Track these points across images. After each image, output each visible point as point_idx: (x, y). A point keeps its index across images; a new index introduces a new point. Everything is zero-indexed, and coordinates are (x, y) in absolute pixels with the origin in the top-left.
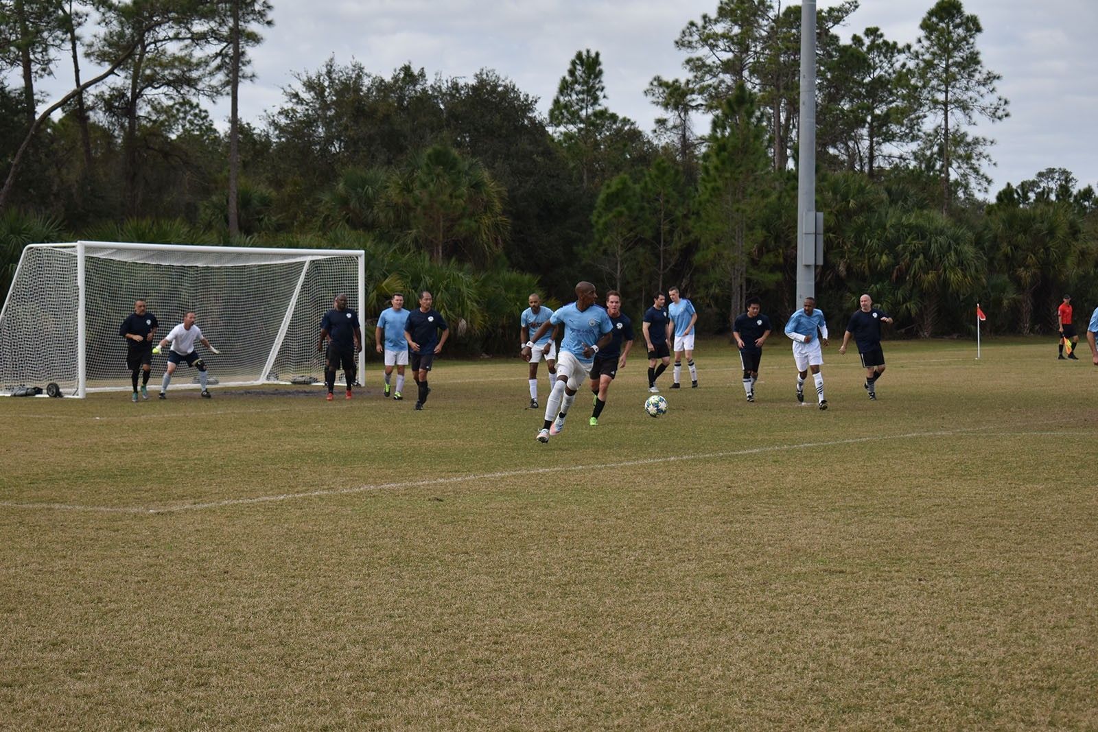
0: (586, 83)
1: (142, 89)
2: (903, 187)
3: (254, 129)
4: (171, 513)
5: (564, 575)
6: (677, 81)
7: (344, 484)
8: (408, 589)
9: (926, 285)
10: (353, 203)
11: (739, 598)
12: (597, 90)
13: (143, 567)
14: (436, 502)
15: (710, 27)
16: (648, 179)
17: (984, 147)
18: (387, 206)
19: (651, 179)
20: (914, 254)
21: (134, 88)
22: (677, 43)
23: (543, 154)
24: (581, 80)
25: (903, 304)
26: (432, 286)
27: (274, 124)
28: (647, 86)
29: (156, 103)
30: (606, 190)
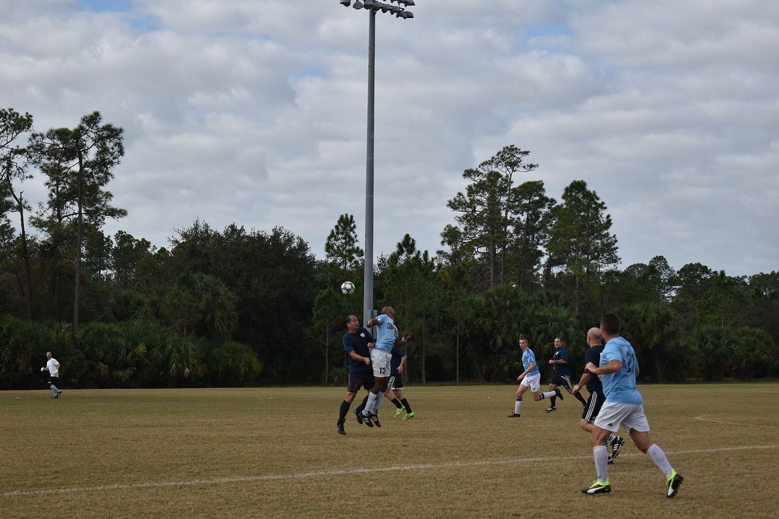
0: (345, 233)
6: (455, 228)
24: (342, 231)
26: (171, 350)
30: (319, 296)
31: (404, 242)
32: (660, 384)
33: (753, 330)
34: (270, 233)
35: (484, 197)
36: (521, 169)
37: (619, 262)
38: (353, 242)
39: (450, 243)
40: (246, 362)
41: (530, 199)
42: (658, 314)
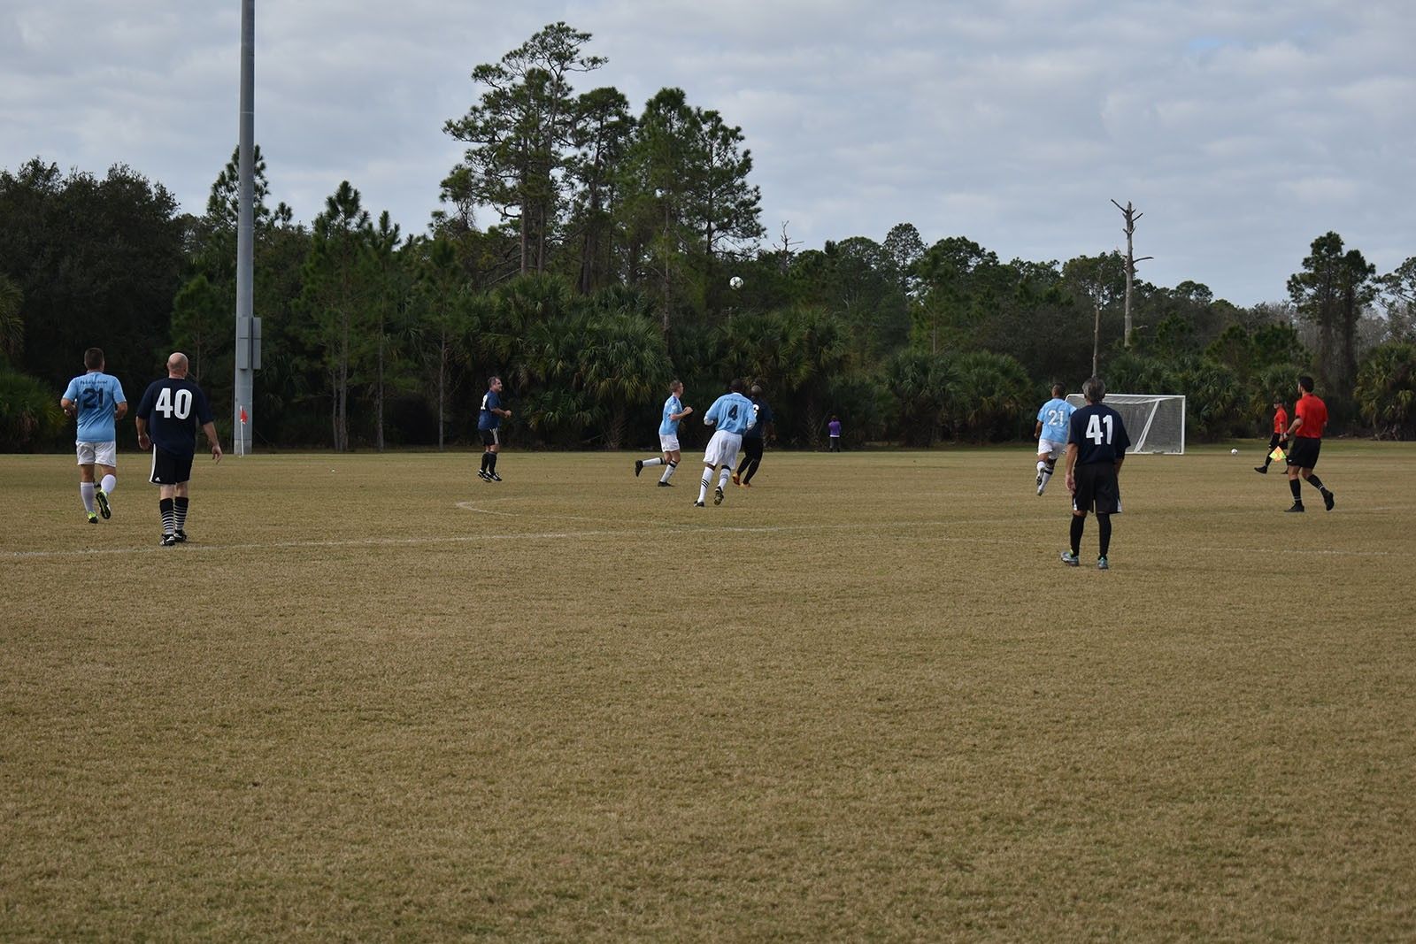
20: (591, 360)
30: (183, 291)
31: (339, 196)
32: (813, 451)
33: (995, 357)
34: (101, 177)
35: (514, 116)
36: (576, 65)
37: (762, 236)
38: (261, 195)
39: (456, 198)
40: (35, 409)
41: (600, 119)
42: (812, 328)
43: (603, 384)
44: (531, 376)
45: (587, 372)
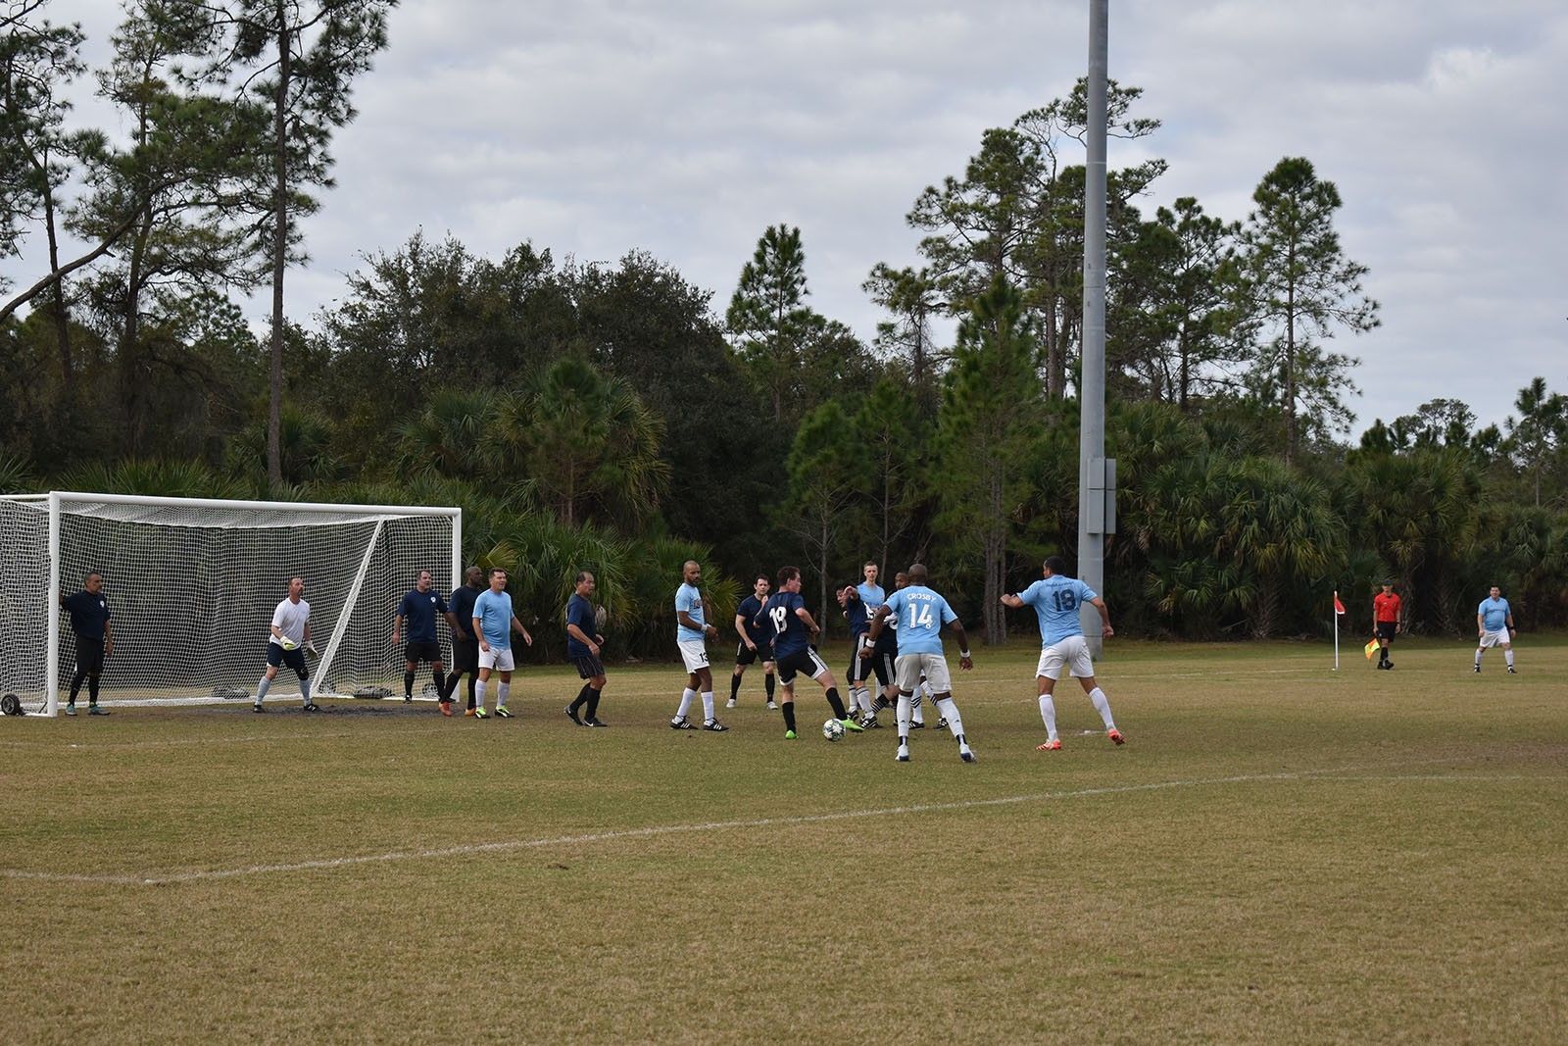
0: (780, 272)
1: (146, 276)
2: (1230, 426)
3: (306, 333)
4: (176, 884)
5: (741, 977)
6: (909, 270)
7: (426, 844)
8: (515, 997)
9: (1261, 563)
10: (446, 440)
11: (991, 1012)
12: (795, 282)
13: (134, 963)
14: (559, 870)
15: (956, 195)
16: (866, 409)
17: (1344, 369)
18: (494, 445)
19: (872, 409)
20: (1245, 520)
21: (134, 273)
22: (909, 217)
23: (717, 372)
24: (773, 268)
25: (1230, 588)
26: (557, 560)
27: (335, 326)
28: (869, 279)
29: (165, 294)
30: (805, 425)
36: (1121, 132)
38: (798, 296)
43: (1267, 551)
44: (1153, 539)
45: (1237, 536)
